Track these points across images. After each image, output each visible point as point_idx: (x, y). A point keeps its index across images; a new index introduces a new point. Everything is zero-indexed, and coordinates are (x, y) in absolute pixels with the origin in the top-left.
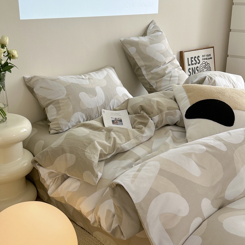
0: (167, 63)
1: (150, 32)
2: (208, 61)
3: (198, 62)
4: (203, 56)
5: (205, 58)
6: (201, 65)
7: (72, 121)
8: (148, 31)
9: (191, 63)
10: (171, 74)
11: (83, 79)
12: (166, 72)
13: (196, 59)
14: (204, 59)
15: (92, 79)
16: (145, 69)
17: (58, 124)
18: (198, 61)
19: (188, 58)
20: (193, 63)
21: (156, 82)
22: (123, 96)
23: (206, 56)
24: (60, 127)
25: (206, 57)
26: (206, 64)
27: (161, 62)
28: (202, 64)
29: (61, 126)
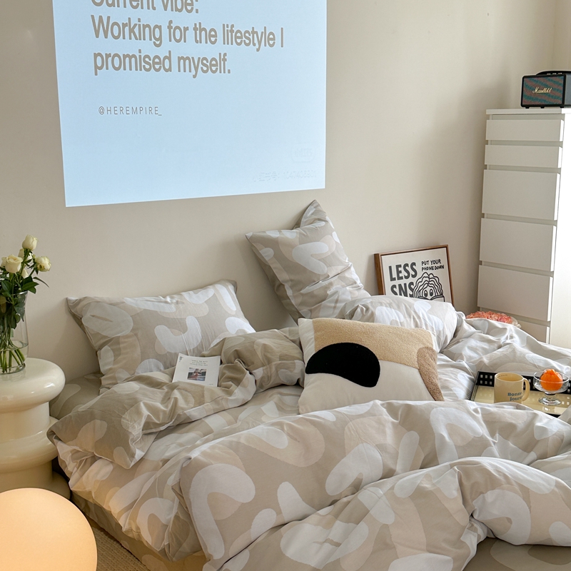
2: (435, 272)
3: (414, 274)
4: (423, 263)
5: (427, 266)
6: (420, 280)
8: (303, 220)
9: (398, 275)
11: (166, 302)
12: (329, 293)
13: (409, 269)
14: (427, 269)
15: (183, 303)
16: (291, 287)
17: (114, 378)
18: (412, 273)
19: (390, 267)
20: (401, 275)
21: (311, 311)
23: (430, 263)
25: (430, 265)
27: (319, 275)
28: (422, 277)
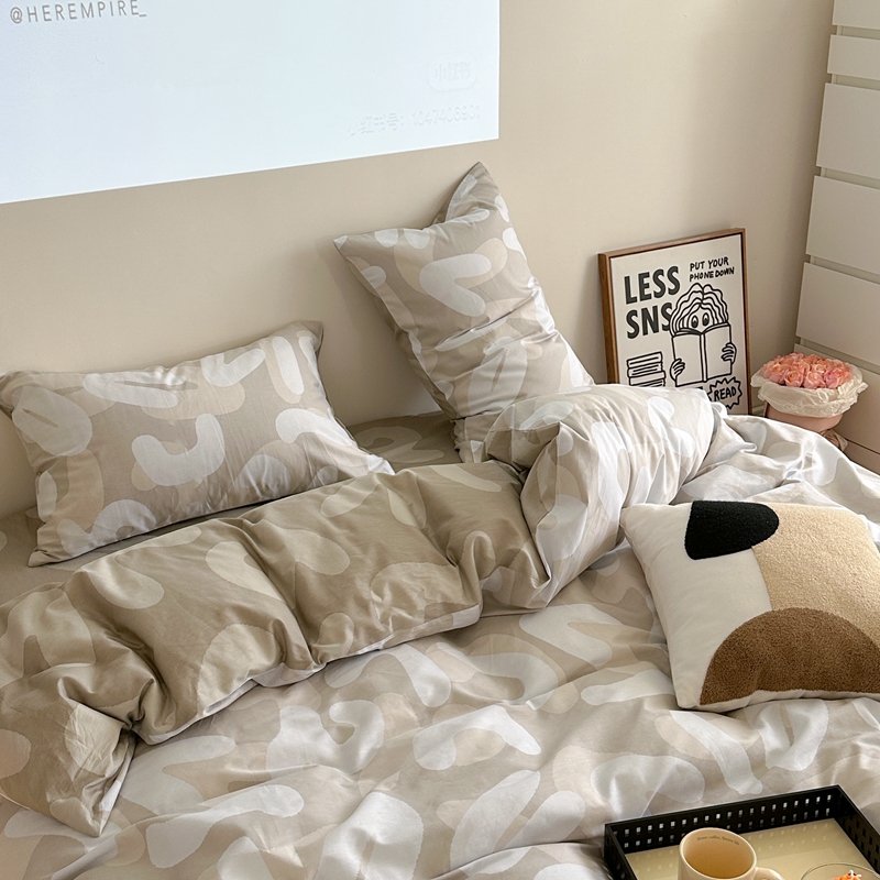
0: (492, 319)
1: (456, 208)
2: (715, 282)
3: (673, 287)
4: (692, 266)
5: (700, 270)
7: (101, 528)
8: (453, 204)
9: (642, 292)
10: (500, 361)
12: (487, 352)
13: (664, 278)
14: (700, 276)
17: (55, 535)
18: (670, 285)
19: (627, 279)
20: (647, 292)
21: (453, 383)
22: (298, 441)
23: (706, 265)
24: (61, 546)
25: (706, 269)
26: (703, 294)
27: (470, 318)
28: (690, 292)
29: (63, 543)
